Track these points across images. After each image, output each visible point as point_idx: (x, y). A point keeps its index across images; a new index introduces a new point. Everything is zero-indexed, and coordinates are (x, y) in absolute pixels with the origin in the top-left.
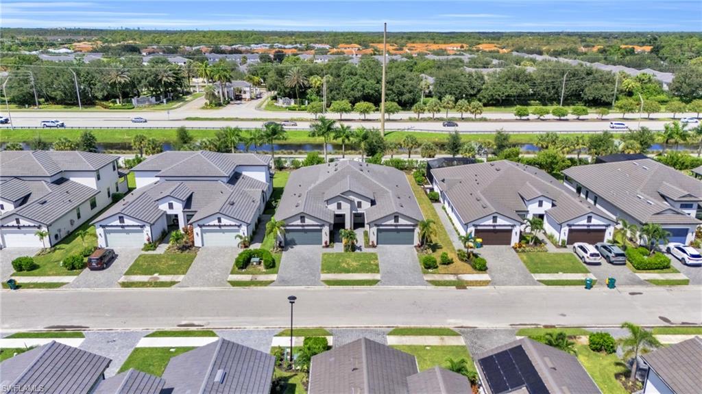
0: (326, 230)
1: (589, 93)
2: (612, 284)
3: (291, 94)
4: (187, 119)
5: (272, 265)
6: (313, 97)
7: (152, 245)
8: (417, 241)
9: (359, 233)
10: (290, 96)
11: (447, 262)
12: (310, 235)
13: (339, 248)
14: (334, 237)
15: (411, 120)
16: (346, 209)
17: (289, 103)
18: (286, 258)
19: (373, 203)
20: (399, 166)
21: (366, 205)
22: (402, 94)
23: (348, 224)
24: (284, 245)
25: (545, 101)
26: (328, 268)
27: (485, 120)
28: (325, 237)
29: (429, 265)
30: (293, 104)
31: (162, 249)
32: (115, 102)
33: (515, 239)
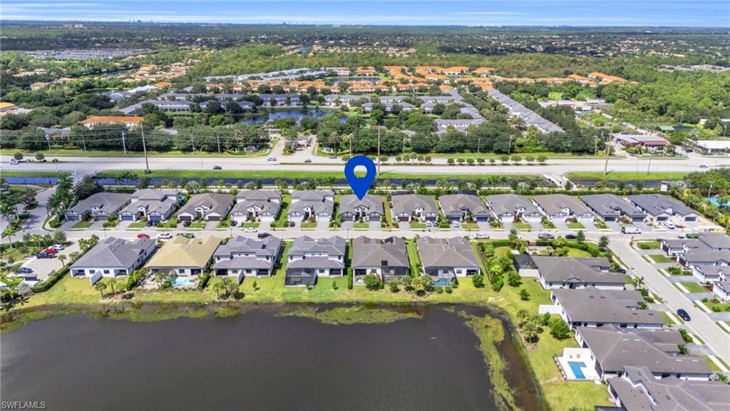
0: (354, 217)
1: (496, 146)
2: (429, 231)
3: (331, 146)
4: (282, 164)
5: (339, 226)
6: (344, 147)
7: (303, 221)
8: (381, 220)
9: (364, 218)
10: (330, 147)
11: (388, 226)
12: (350, 218)
13: (358, 222)
14: (357, 219)
15: (394, 165)
16: (360, 211)
17: (330, 151)
18: (342, 224)
19: (368, 209)
20: (382, 193)
21: (366, 209)
22: (392, 147)
23: (361, 215)
24: (342, 221)
25: (473, 150)
26: (354, 227)
27: (431, 165)
28: (354, 219)
29: (383, 226)
30: (332, 152)
31: (307, 222)
32: (234, 150)
33: (410, 220)
